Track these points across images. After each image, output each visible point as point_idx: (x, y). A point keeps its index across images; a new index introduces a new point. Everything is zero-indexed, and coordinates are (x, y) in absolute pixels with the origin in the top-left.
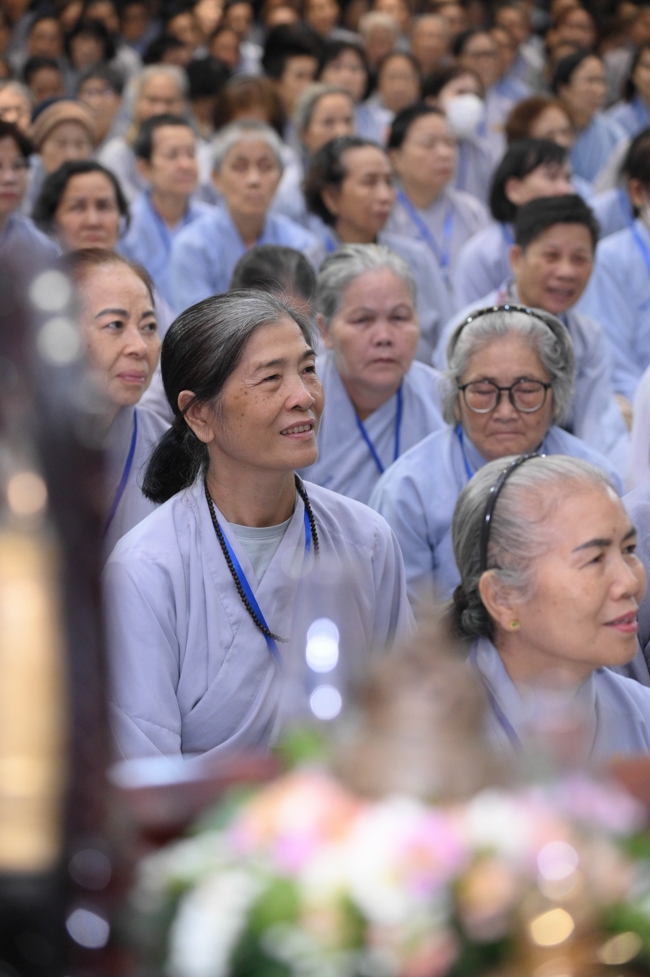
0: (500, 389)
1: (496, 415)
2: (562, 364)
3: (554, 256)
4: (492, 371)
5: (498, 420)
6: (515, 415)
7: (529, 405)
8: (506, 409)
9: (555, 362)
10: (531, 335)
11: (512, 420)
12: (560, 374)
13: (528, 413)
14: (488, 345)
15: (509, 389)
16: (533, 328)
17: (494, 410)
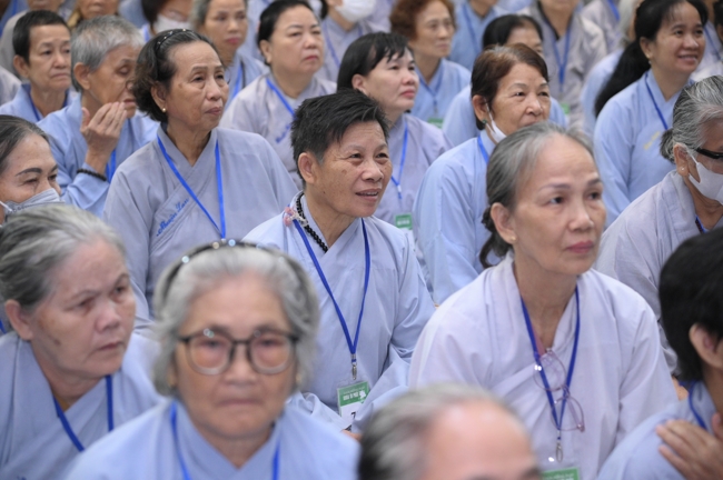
0: (235, 343)
1: (229, 377)
2: (306, 315)
3: (359, 157)
4: (223, 319)
5: (231, 383)
6: (253, 377)
7: (271, 363)
8: (241, 369)
9: (299, 313)
10: (271, 277)
11: (250, 383)
12: (305, 327)
13: (269, 374)
14: (217, 286)
15: (247, 342)
16: (274, 270)
17: (227, 370)
